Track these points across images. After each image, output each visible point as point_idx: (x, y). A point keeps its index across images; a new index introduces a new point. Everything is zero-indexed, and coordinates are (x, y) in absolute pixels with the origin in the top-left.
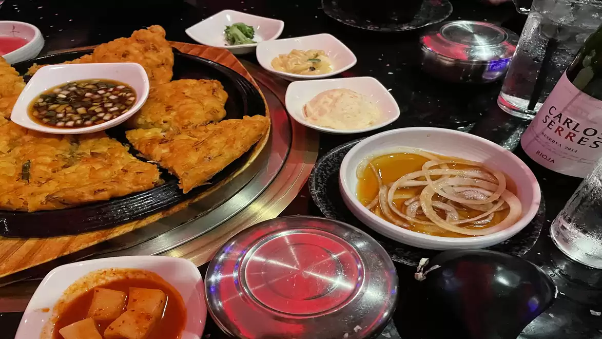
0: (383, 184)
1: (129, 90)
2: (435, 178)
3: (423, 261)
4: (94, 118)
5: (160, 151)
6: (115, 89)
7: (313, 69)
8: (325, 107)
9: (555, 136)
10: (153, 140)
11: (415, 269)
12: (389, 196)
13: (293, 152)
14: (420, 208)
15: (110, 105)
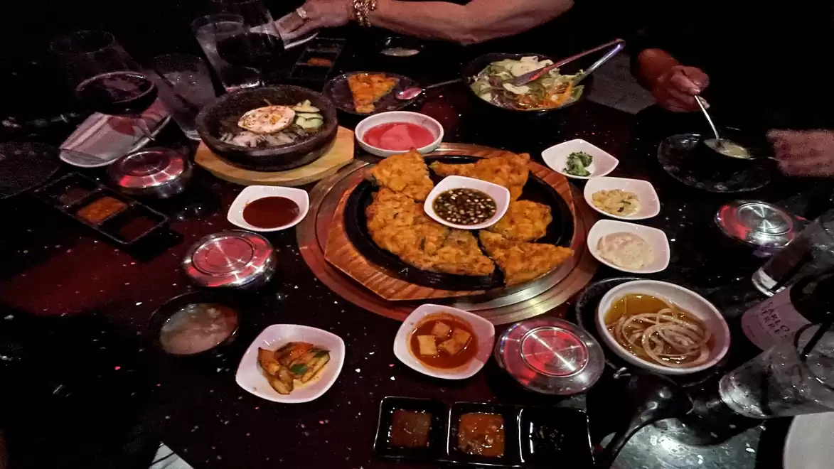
0: (626, 315)
1: (493, 203)
2: (662, 321)
3: (624, 369)
4: (468, 220)
5: (499, 253)
6: (485, 201)
7: (621, 210)
8: (616, 246)
9: (763, 322)
10: (496, 243)
11: (615, 372)
12: (625, 323)
13: (576, 270)
14: (641, 337)
15: (479, 212)
